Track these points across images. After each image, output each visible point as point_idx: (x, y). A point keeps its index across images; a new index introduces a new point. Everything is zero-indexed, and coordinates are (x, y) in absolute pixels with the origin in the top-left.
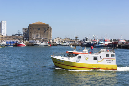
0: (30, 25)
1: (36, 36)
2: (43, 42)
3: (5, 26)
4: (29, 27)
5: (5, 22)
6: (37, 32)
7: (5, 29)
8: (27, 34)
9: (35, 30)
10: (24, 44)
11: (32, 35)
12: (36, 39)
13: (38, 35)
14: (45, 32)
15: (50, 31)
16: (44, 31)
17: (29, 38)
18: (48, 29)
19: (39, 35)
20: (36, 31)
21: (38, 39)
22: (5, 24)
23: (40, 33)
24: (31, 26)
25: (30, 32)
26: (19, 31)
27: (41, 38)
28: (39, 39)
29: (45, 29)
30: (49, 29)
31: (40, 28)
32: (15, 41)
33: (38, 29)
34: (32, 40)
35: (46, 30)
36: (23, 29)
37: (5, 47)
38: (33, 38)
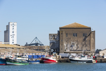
0: (60, 28)
1: (71, 46)
2: (84, 57)
3: (15, 30)
4: (59, 32)
5: (15, 24)
6: (72, 39)
7: (14, 36)
8: (56, 42)
9: (69, 36)
10: (55, 60)
11: (65, 44)
12: (70, 50)
13: (73, 44)
14: (85, 40)
15: (93, 39)
16: (84, 37)
17: (59, 49)
18: (90, 34)
19: (76, 45)
20: (70, 38)
21: (73, 50)
22: (15, 27)
23: (77, 41)
24: (62, 30)
25: (61, 40)
26: (36, 38)
27: (78, 49)
28: (75, 50)
29: (84, 35)
30: (92, 35)
31: (76, 34)
32: (40, 54)
33: (74, 35)
34: (65, 53)
35: (86, 37)
36: (50, 35)
37: (28, 64)
38: (66, 50)
